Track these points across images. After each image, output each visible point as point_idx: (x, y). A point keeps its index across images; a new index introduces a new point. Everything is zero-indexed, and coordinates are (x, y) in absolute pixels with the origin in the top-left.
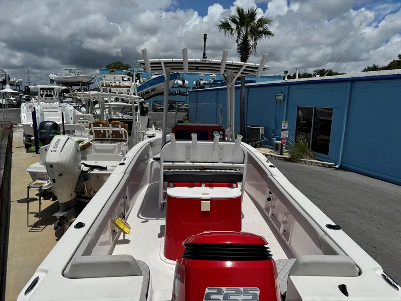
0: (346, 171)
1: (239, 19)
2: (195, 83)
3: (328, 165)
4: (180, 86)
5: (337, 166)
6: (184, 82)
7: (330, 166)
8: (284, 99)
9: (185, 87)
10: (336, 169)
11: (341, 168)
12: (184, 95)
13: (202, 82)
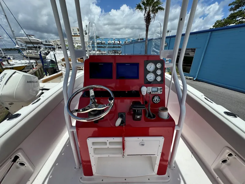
0: (200, 81)
1: (146, 2)
2: (124, 42)
3: (189, 78)
4: (118, 44)
5: (195, 79)
6: (120, 42)
7: (190, 79)
8: (167, 45)
9: (120, 44)
10: (194, 80)
11: (196, 80)
12: (120, 47)
13: (127, 42)
